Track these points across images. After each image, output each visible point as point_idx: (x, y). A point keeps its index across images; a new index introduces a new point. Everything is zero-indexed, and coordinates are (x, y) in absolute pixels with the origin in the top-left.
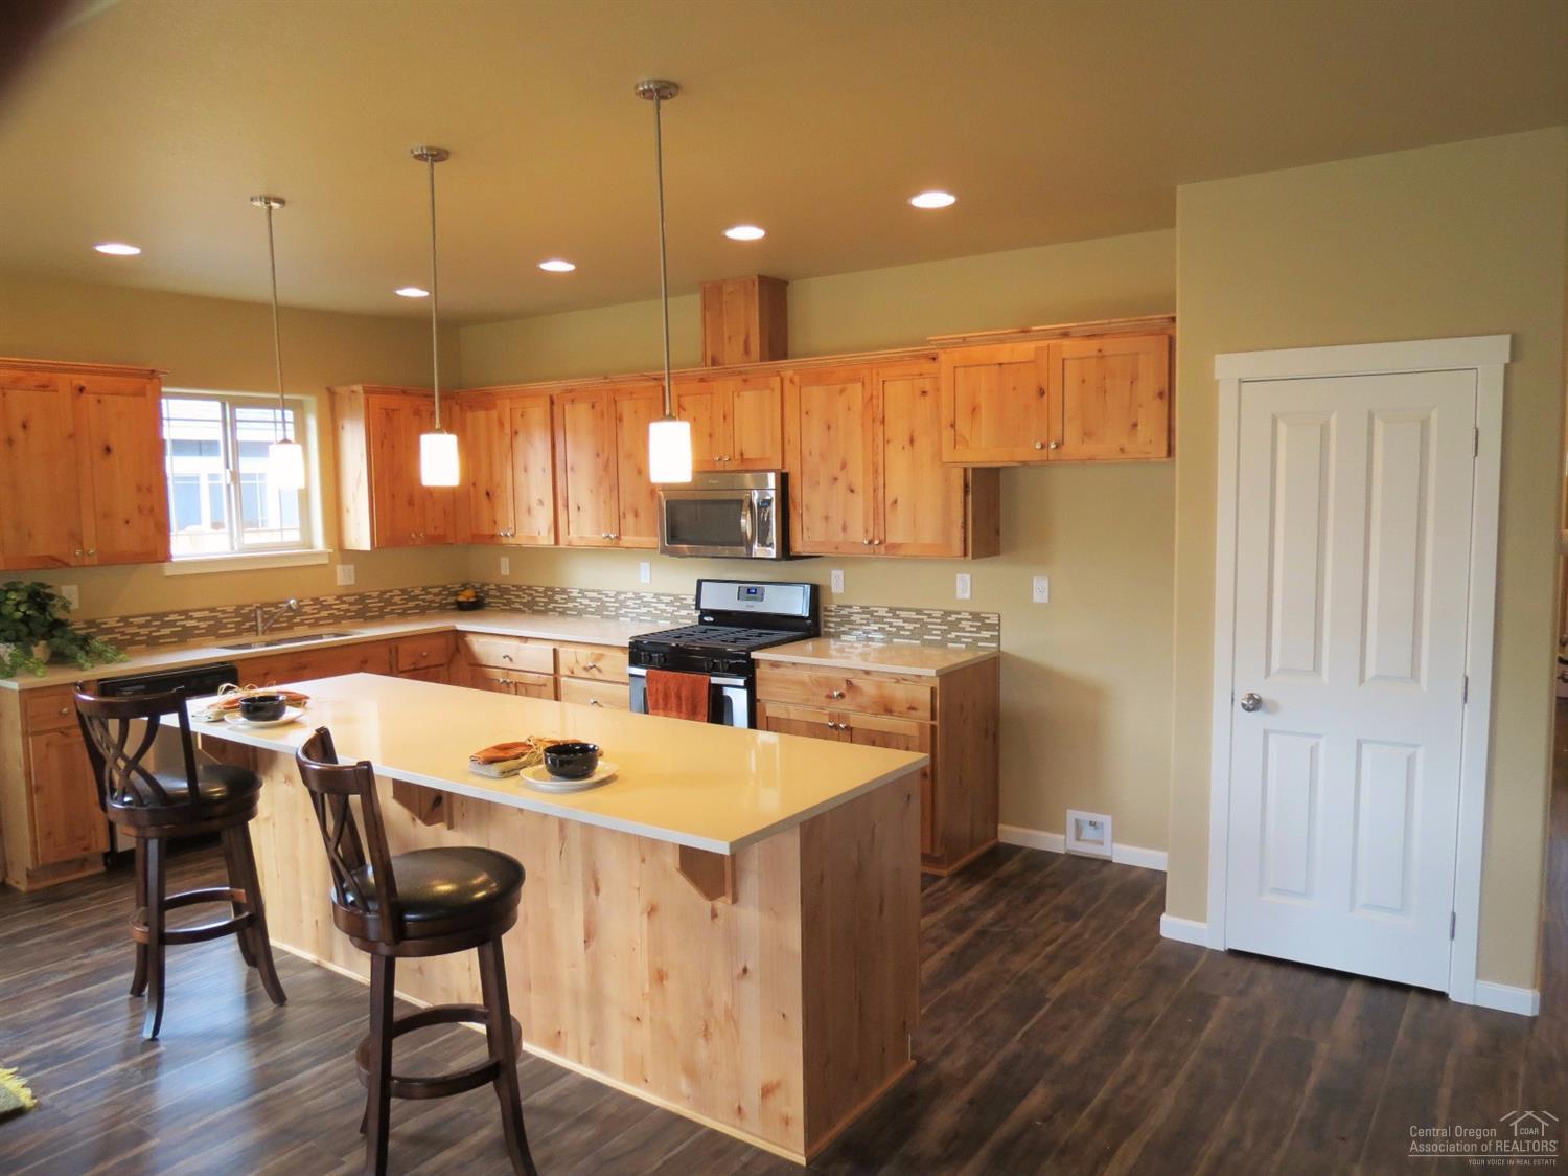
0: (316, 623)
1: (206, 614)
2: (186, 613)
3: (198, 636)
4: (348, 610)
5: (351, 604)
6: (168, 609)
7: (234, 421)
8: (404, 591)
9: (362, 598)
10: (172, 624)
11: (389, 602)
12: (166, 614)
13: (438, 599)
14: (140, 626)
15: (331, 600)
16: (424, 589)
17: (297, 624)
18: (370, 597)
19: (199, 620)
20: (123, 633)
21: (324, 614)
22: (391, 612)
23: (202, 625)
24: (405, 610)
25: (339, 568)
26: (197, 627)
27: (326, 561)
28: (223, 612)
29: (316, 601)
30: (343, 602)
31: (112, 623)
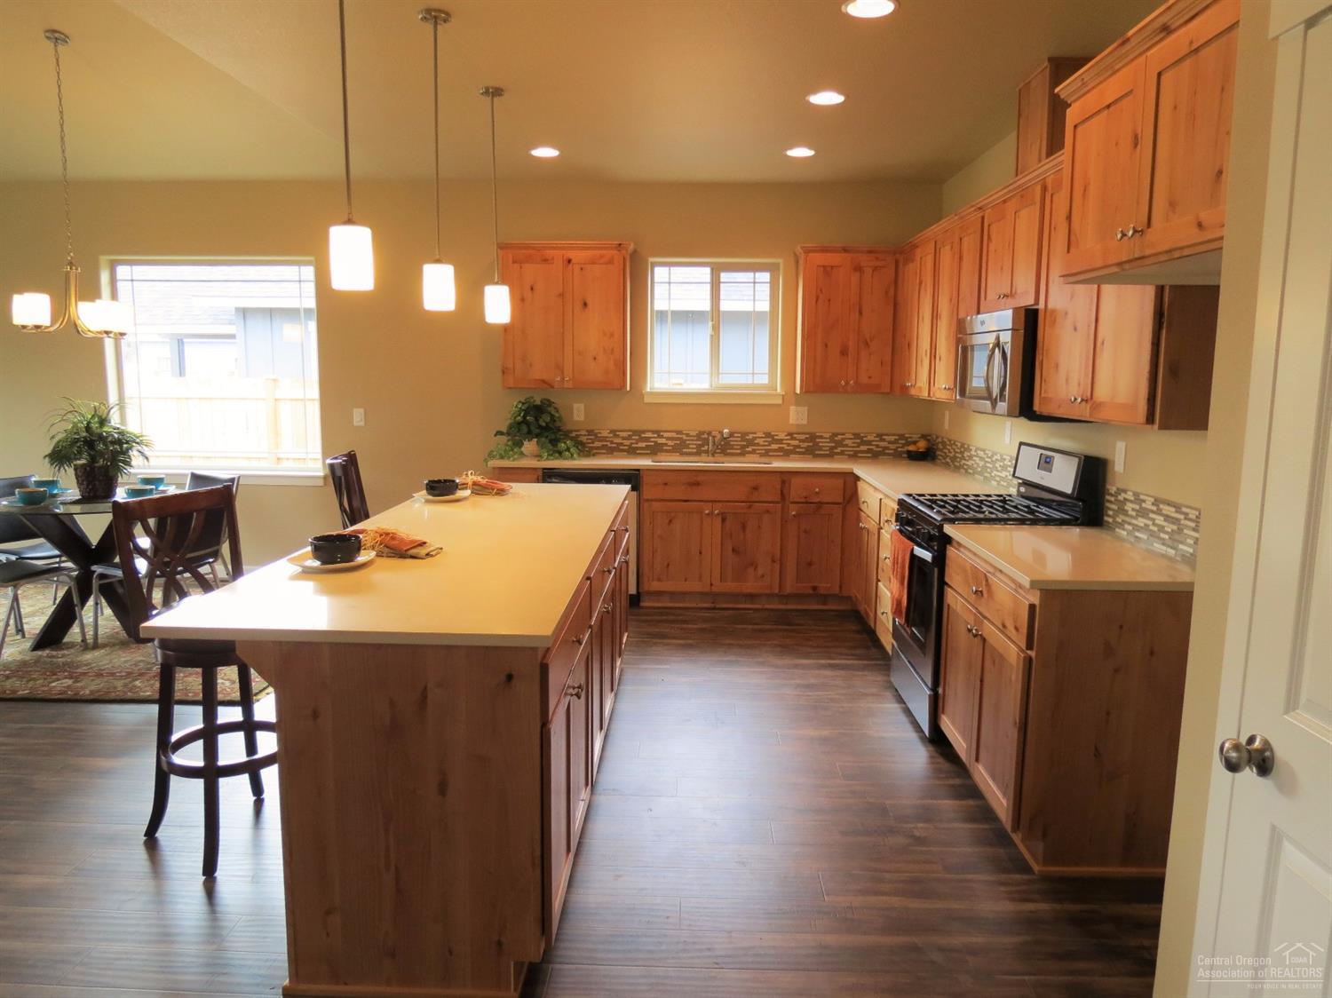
0: (767, 454)
1: (674, 435)
2: (658, 433)
3: (667, 451)
4: (799, 447)
5: (801, 441)
6: (645, 428)
7: (718, 282)
8: (856, 436)
9: (812, 437)
10: (647, 439)
11: (840, 443)
12: (644, 432)
13: (892, 446)
14: (624, 438)
15: (782, 436)
16: (878, 435)
17: (749, 453)
18: (821, 437)
19: (668, 439)
20: (612, 442)
21: (775, 446)
22: (842, 453)
23: (670, 443)
24: (856, 452)
25: (792, 408)
26: (666, 444)
27: (780, 402)
28: (687, 435)
29: (768, 435)
30: (793, 439)
31: (605, 433)
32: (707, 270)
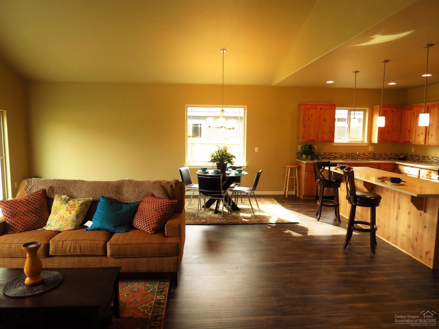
0: (363, 159)
1: (340, 154)
2: (336, 153)
3: (338, 158)
4: (371, 157)
5: (372, 155)
6: (332, 152)
7: (350, 114)
8: (385, 154)
9: (374, 154)
10: (333, 155)
11: (381, 156)
12: (332, 153)
13: (394, 157)
14: (327, 155)
15: (367, 154)
16: (391, 154)
17: (359, 158)
18: (377, 154)
19: (338, 155)
20: (324, 156)
21: (365, 157)
22: (381, 158)
23: (339, 156)
24: (385, 158)
25: (370, 147)
26: (338, 157)
27: (367, 145)
28: (343, 154)
29: (363, 154)
30: (370, 155)
31: (322, 154)
32: (347, 111)
